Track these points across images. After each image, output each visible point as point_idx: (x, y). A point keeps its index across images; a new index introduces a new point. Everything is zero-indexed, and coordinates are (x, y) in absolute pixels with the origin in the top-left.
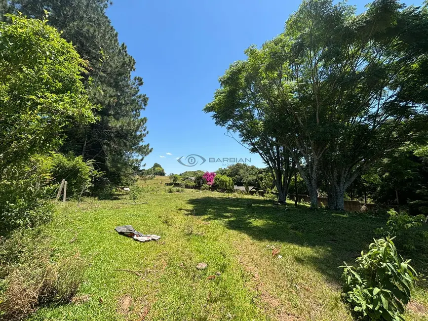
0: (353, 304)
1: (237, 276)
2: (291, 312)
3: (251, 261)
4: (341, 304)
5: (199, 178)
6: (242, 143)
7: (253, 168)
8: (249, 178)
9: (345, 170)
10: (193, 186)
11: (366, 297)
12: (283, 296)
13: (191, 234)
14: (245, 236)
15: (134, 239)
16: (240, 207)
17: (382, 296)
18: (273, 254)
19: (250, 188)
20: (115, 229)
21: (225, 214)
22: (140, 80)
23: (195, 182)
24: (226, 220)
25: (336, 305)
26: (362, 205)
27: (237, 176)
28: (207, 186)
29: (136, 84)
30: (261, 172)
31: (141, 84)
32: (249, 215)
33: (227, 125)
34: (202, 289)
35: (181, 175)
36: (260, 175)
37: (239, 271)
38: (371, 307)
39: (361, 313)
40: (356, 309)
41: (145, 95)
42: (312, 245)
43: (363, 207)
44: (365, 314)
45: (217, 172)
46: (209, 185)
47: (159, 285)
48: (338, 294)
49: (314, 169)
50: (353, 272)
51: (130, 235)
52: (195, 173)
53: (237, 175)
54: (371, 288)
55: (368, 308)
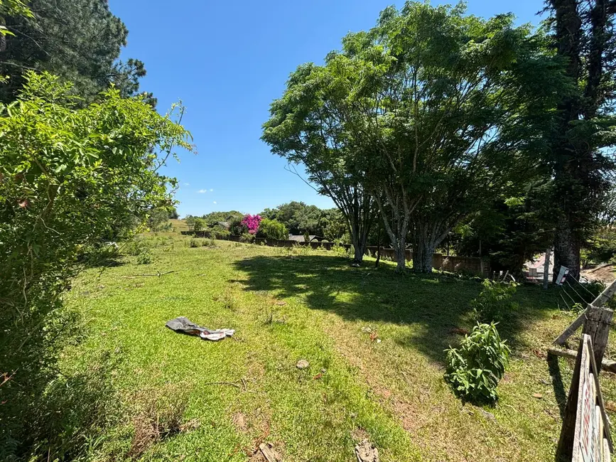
0: (456, 384)
1: (344, 372)
2: (403, 400)
3: (350, 350)
4: (444, 384)
5: (237, 224)
6: (308, 182)
7: (314, 208)
8: (309, 223)
9: (437, 226)
10: (228, 235)
11: (469, 377)
12: (393, 386)
13: (270, 322)
14: (333, 316)
15: (202, 338)
16: (312, 273)
17: (483, 376)
18: (371, 338)
19: (311, 237)
20: (167, 326)
21: (297, 286)
22: (140, 66)
23: (230, 230)
24: (303, 295)
25: (441, 387)
26: (445, 257)
27: (291, 220)
28: (249, 235)
29: (133, 73)
30: (324, 215)
31: (143, 73)
32: (329, 287)
33: (287, 154)
34: (314, 393)
35: (204, 218)
36: (323, 219)
37: (343, 365)
38: (473, 386)
39: (464, 392)
40: (460, 388)
41: (151, 95)
42: (409, 322)
43: (446, 261)
44: (467, 392)
45: (263, 214)
46: (252, 234)
47: (266, 395)
48: (441, 374)
49: (404, 226)
50: (457, 355)
51: (195, 333)
52: (227, 216)
53: (292, 218)
54: (473, 369)
55: (471, 387)
